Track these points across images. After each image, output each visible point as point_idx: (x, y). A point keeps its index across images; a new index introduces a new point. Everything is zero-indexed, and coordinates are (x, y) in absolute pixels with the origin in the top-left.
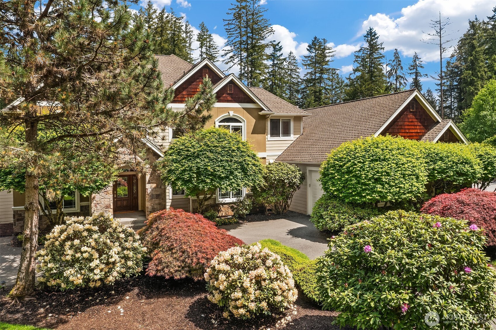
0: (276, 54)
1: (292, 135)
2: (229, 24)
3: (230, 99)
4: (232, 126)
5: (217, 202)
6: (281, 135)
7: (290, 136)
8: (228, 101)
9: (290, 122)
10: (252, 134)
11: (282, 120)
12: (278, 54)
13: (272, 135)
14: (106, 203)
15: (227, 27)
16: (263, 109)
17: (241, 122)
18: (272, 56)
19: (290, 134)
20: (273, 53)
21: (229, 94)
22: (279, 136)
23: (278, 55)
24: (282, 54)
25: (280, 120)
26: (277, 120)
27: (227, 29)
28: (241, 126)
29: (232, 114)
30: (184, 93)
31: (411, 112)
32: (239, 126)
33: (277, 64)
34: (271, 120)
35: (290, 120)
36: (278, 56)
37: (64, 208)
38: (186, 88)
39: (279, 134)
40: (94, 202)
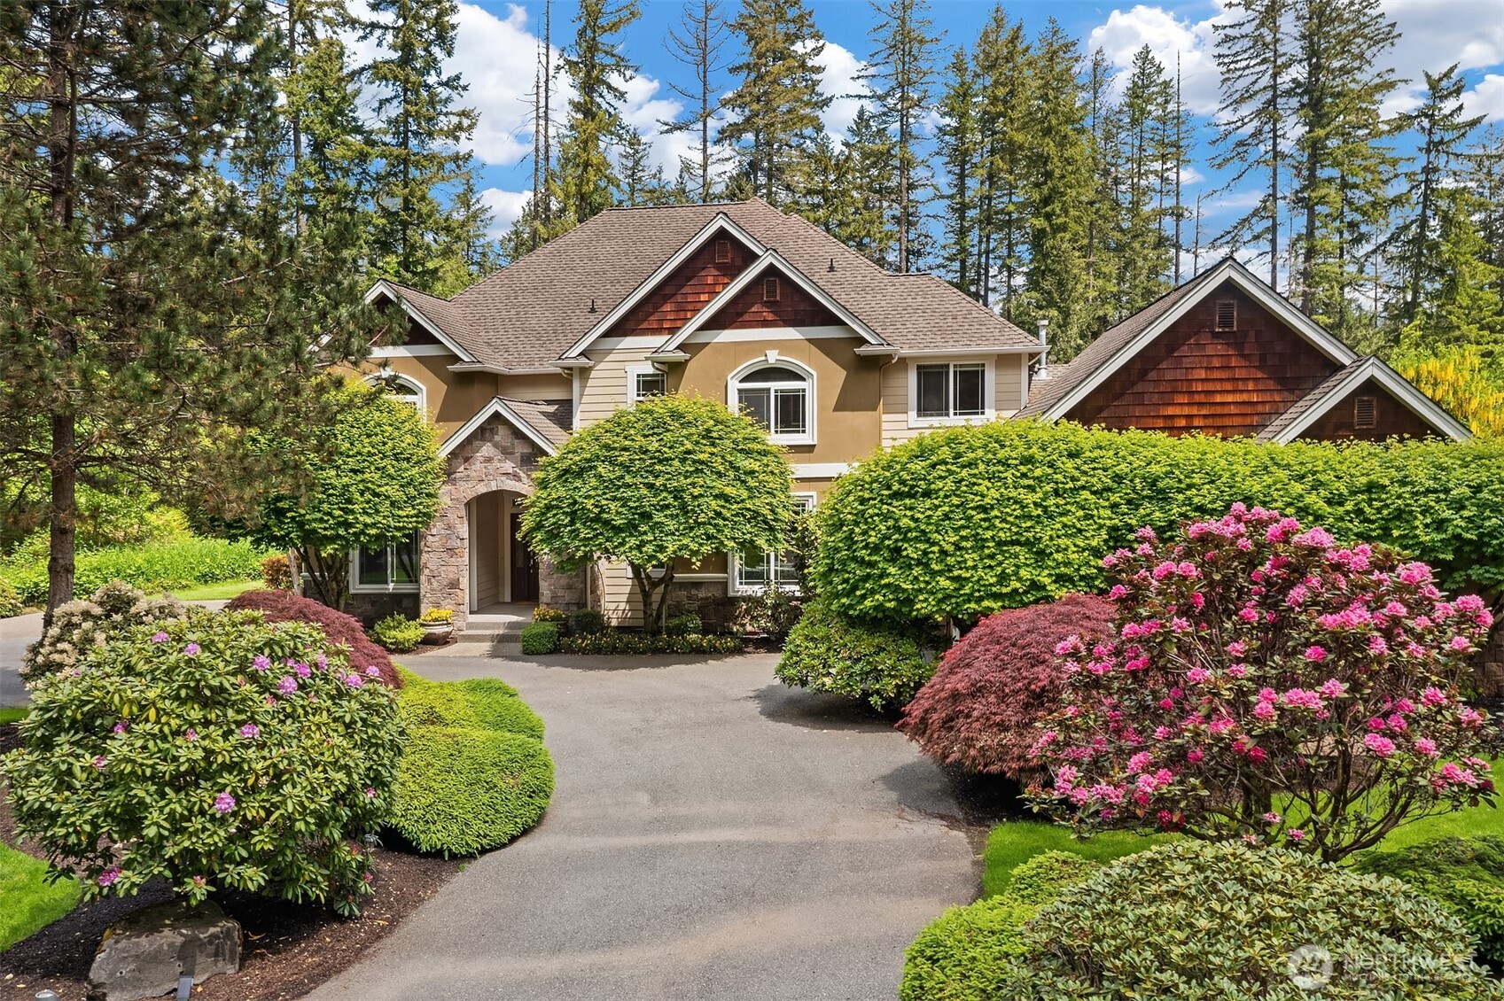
0: (1440, 109)
1: (990, 413)
2: (1228, 39)
3: (770, 317)
4: (776, 391)
5: (731, 594)
6: (952, 411)
7: (983, 413)
8: (765, 324)
9: (983, 372)
10: (835, 410)
11: (955, 366)
12: (1449, 106)
13: (923, 410)
14: (451, 576)
15: (1223, 50)
16: (863, 341)
17: (804, 379)
18: (1426, 116)
19: (983, 408)
20: (1428, 107)
21: (765, 304)
22: (947, 415)
23: (1447, 111)
24: (1461, 108)
25: (948, 366)
26: (941, 366)
27: (1219, 56)
28: (804, 390)
29: (773, 357)
30: (668, 307)
31: (1216, 335)
32: (798, 391)
33: (1441, 142)
34: (919, 367)
35: (983, 365)
36: (1446, 117)
37: (397, 582)
38: (673, 295)
39: (947, 409)
40: (427, 572)
